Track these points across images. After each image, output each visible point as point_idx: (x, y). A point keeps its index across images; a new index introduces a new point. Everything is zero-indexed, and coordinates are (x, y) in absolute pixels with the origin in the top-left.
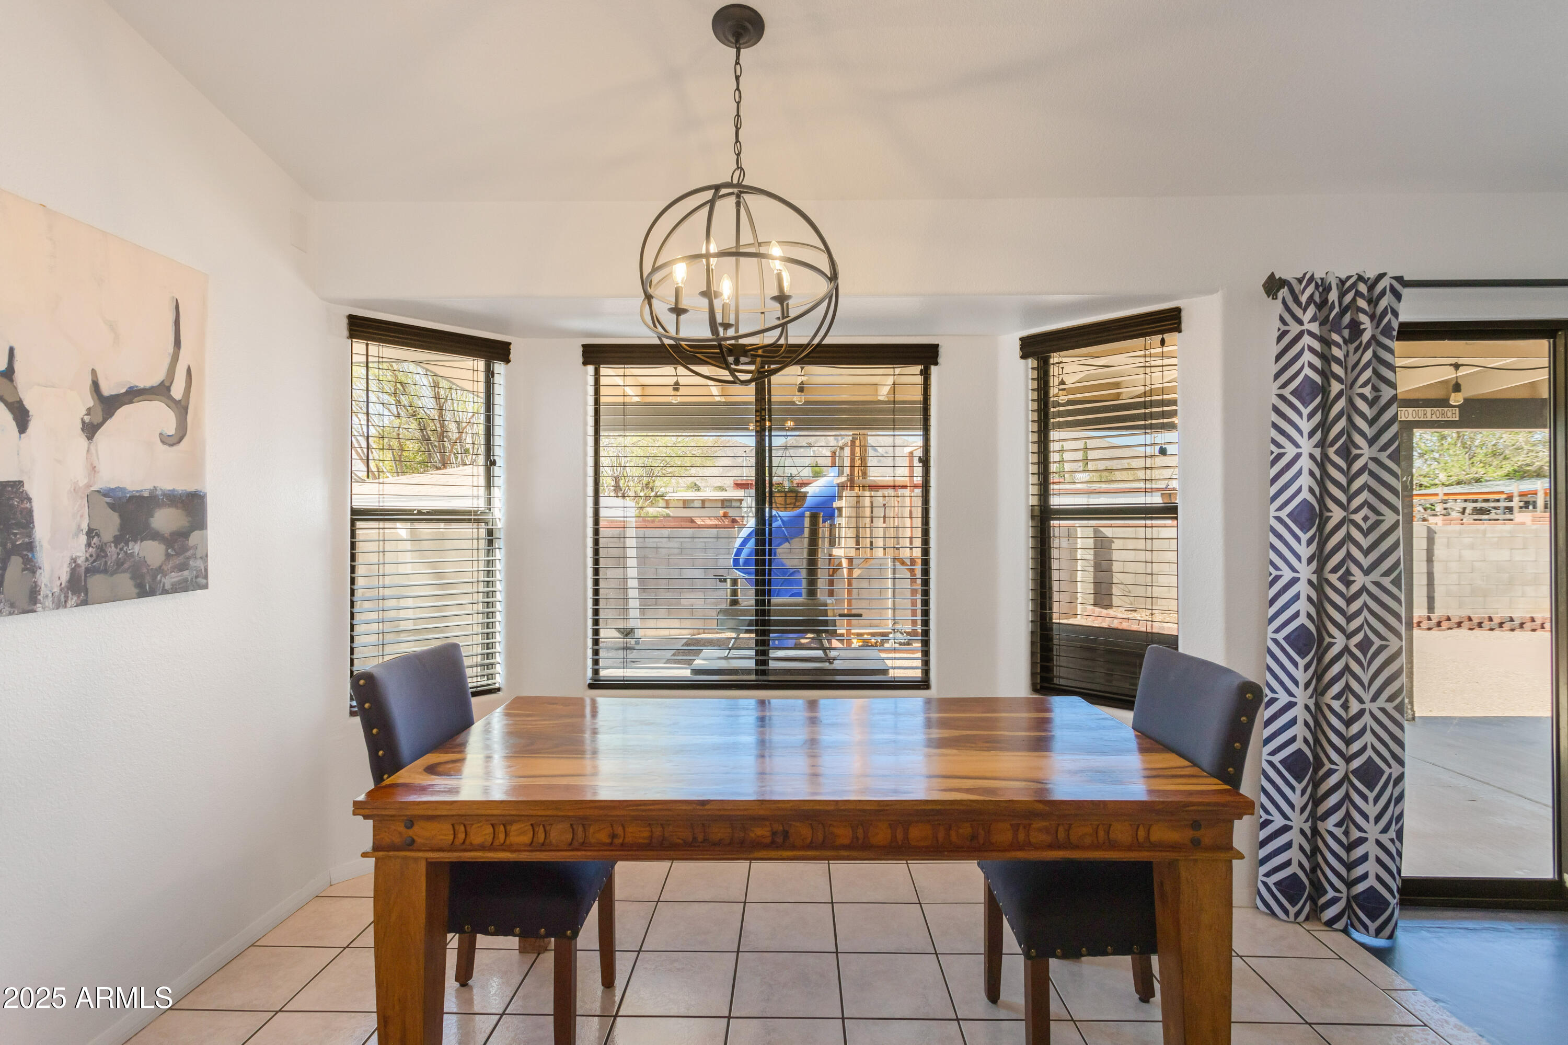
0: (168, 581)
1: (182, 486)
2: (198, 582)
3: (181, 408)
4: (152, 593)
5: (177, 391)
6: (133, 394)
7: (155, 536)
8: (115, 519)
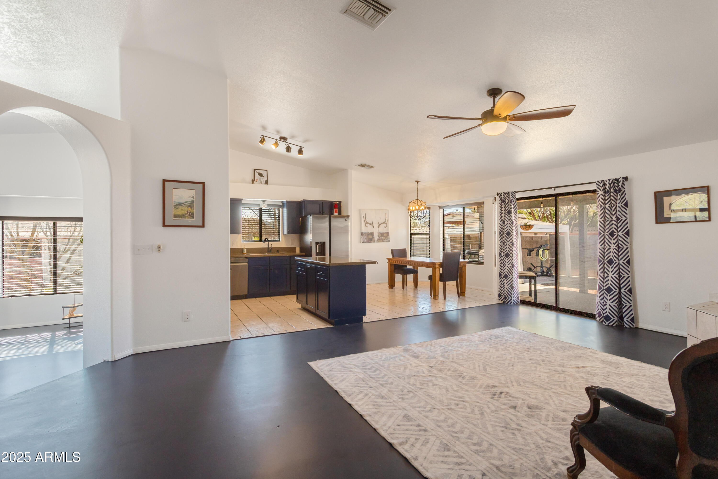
0: (386, 241)
1: (386, 232)
2: (389, 241)
3: (386, 224)
4: (384, 242)
5: (386, 222)
6: (382, 223)
7: (384, 236)
8: (380, 235)
